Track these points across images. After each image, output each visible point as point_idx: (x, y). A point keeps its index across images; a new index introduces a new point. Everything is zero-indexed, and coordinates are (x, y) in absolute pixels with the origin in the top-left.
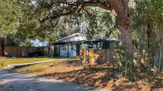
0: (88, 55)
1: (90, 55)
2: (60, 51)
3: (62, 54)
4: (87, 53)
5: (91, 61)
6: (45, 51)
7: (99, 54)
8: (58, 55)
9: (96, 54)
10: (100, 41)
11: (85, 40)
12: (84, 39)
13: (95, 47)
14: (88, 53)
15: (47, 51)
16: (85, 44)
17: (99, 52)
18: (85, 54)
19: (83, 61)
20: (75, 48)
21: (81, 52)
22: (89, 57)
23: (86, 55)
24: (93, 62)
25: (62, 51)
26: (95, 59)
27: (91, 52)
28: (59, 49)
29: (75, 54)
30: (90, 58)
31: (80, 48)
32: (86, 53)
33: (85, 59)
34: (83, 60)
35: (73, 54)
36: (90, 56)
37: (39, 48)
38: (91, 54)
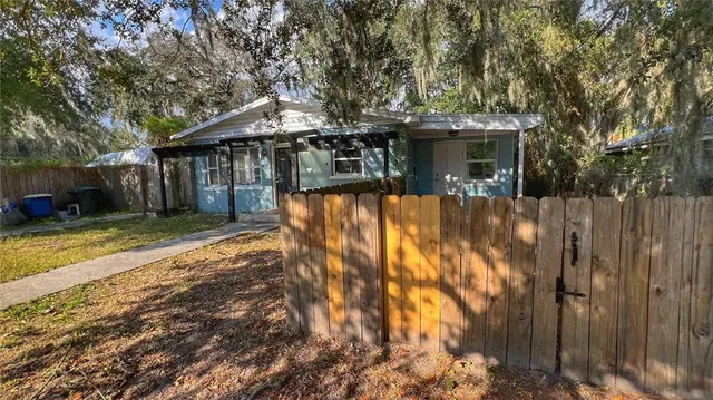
0: (373, 253)
1: (391, 256)
2: (199, 187)
3: (210, 199)
4: (360, 239)
5: (405, 319)
6: (129, 188)
7: (520, 254)
8: (189, 206)
9: (476, 248)
10: (394, 135)
11: (315, 132)
12: (312, 125)
13: (367, 167)
14: (371, 235)
15: (135, 186)
16: (319, 148)
17: (526, 231)
18: (340, 242)
19: (316, 312)
20: (269, 172)
21: (295, 222)
22: (384, 278)
23: (352, 257)
24: (437, 334)
25: (207, 185)
26: (462, 305)
27: (413, 229)
28: (194, 178)
29: (268, 200)
30: (392, 289)
31: (294, 171)
32: (356, 231)
33: (336, 295)
34: (314, 300)
35: (262, 202)
36: (400, 268)
37: (97, 174)
38: (409, 247)
